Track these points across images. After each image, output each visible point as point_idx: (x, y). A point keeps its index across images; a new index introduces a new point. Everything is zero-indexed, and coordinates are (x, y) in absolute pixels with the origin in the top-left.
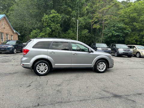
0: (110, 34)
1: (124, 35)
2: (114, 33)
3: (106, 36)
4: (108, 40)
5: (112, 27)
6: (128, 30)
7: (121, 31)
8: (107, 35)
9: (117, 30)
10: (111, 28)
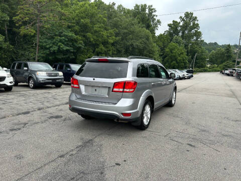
0: (55, 48)
1: (75, 51)
2: (61, 47)
3: (47, 52)
4: (50, 58)
5: (56, 35)
6: (81, 43)
7: (71, 44)
8: (49, 48)
9: (66, 41)
10: (56, 38)
